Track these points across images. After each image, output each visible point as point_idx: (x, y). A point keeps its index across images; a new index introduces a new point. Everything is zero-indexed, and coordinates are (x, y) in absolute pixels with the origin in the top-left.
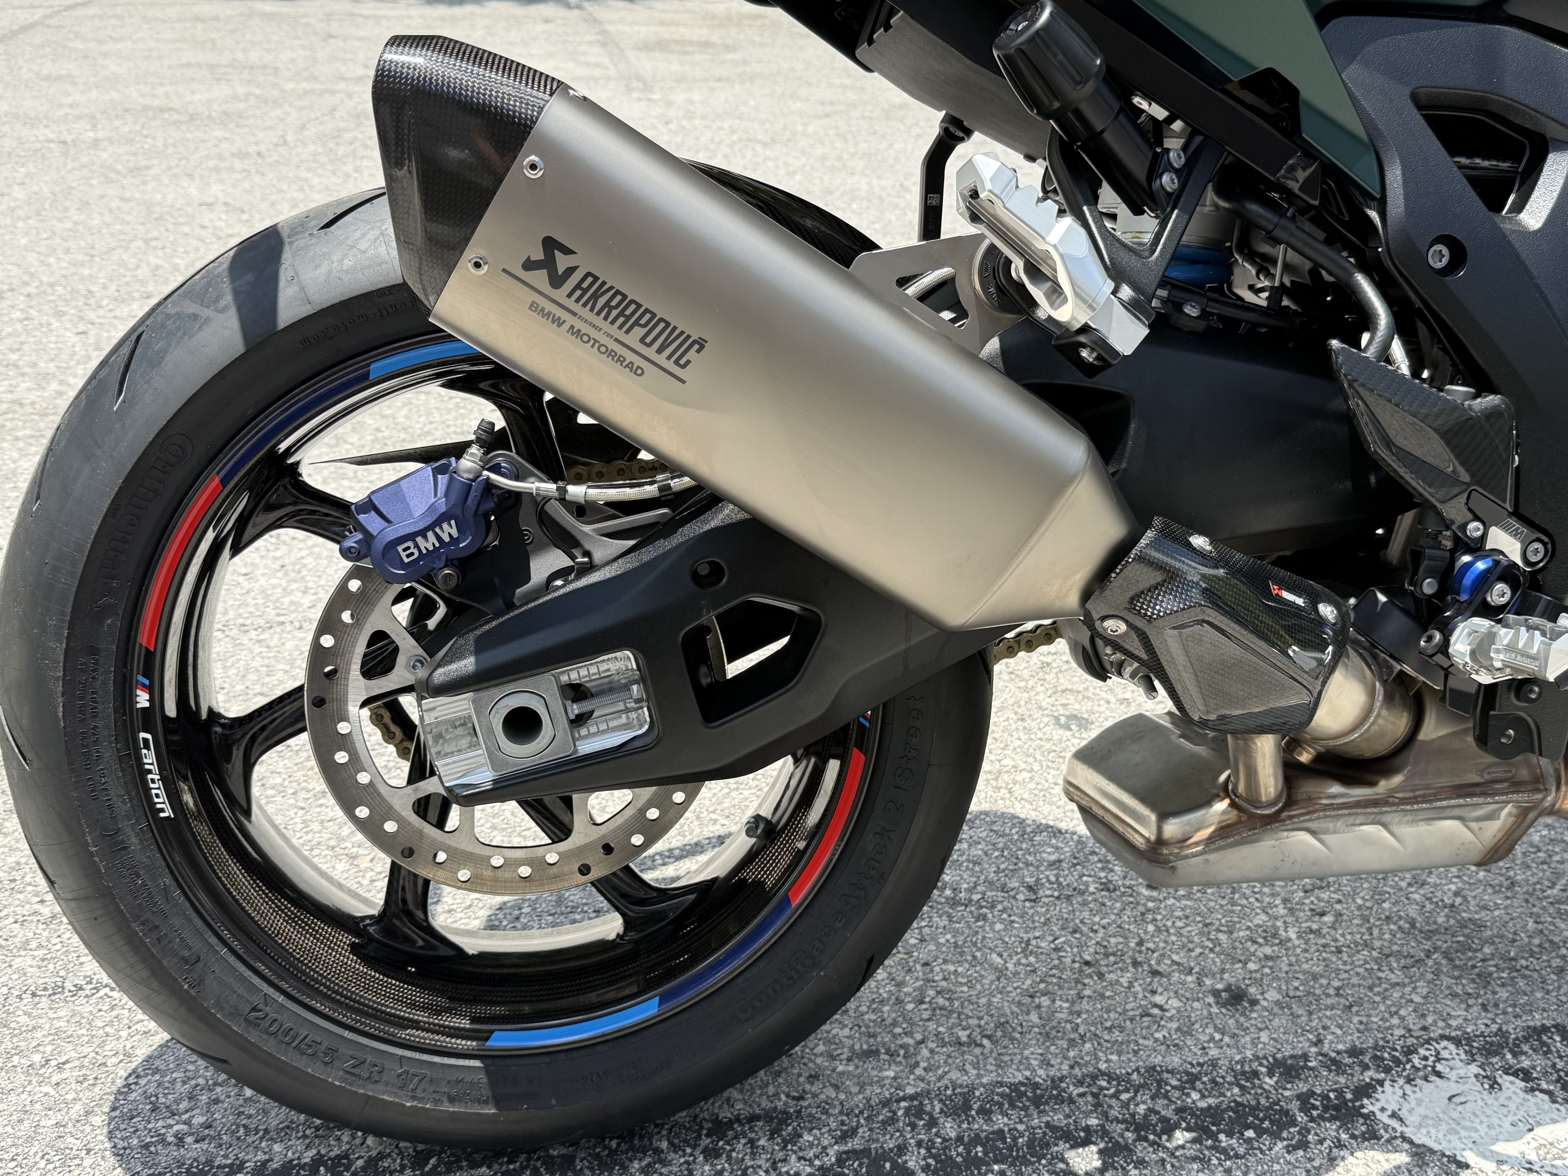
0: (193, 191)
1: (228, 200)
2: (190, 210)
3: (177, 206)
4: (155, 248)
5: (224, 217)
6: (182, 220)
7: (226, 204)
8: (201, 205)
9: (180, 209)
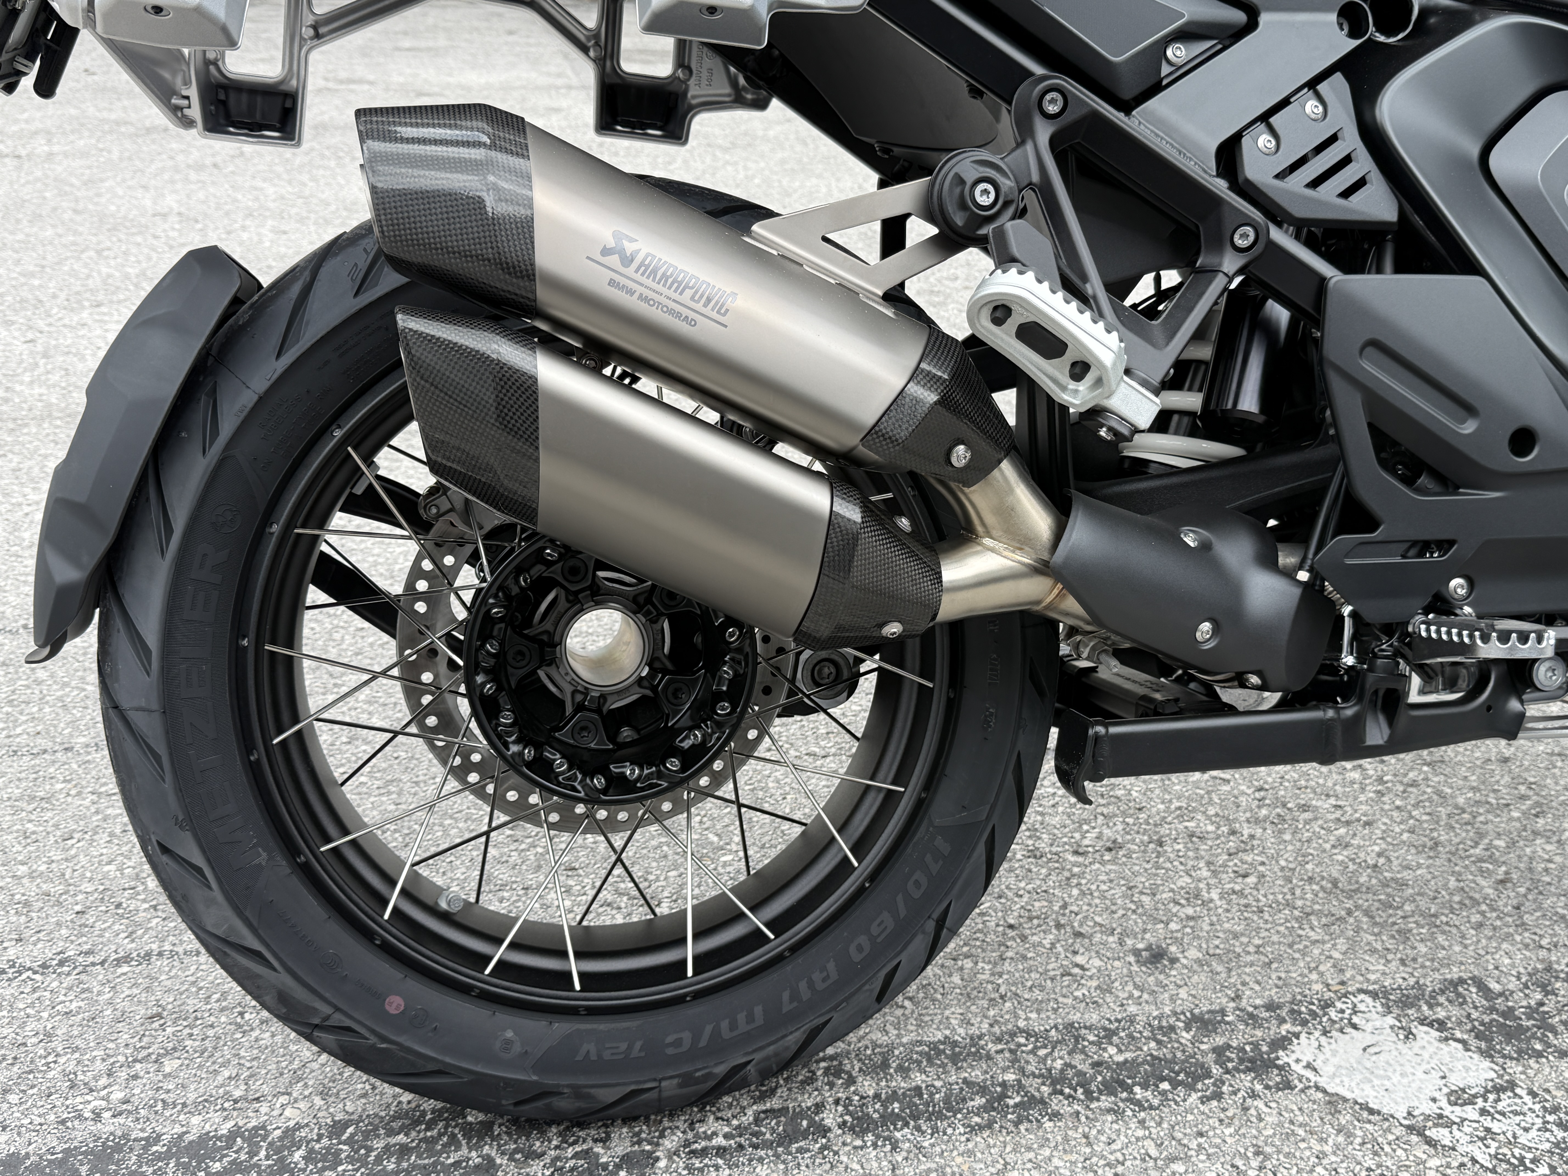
0: (148, 203)
1: (182, 210)
2: (143, 221)
3: (131, 217)
4: (107, 257)
5: (177, 226)
6: (134, 230)
7: (179, 214)
8: (154, 215)
9: (132, 220)
